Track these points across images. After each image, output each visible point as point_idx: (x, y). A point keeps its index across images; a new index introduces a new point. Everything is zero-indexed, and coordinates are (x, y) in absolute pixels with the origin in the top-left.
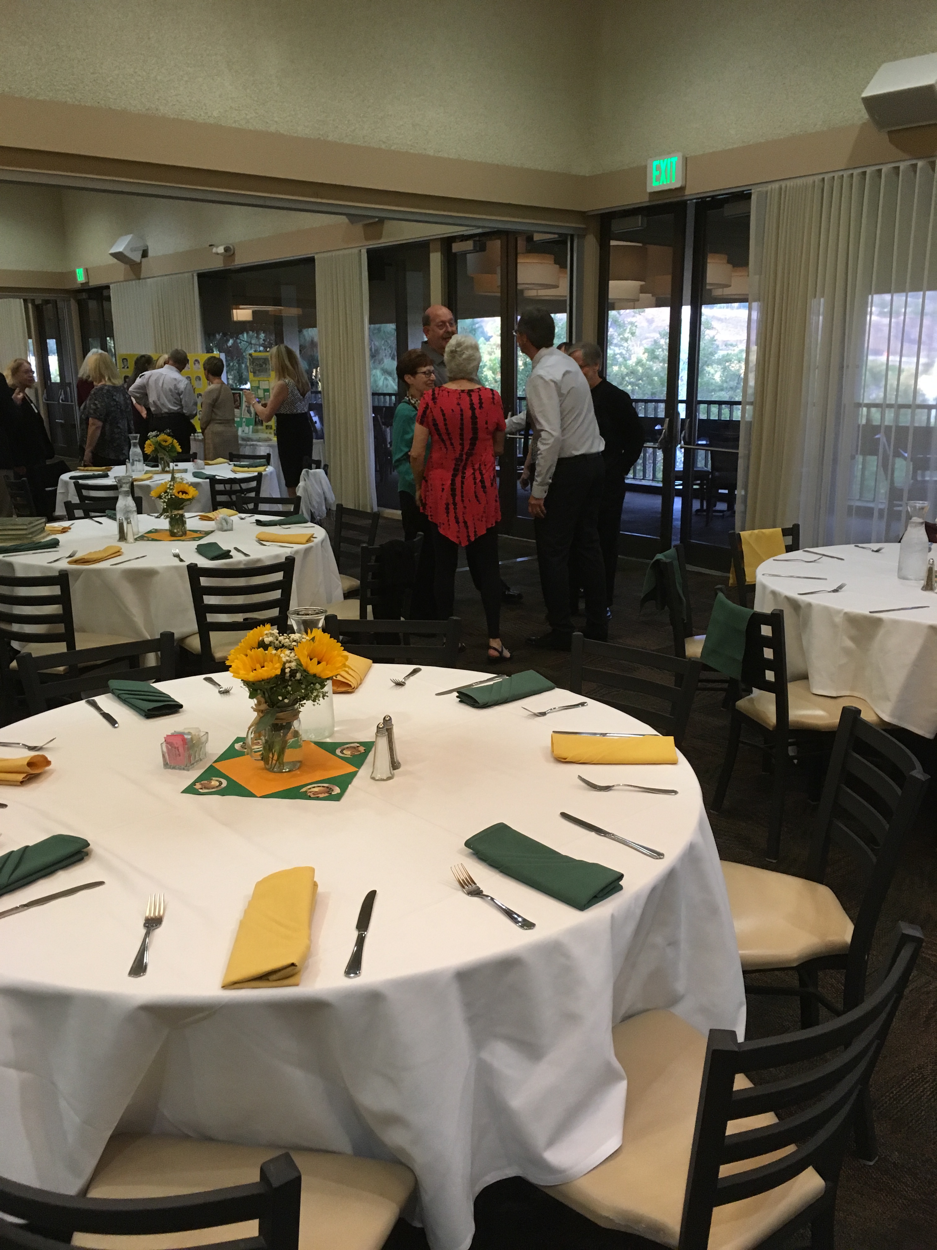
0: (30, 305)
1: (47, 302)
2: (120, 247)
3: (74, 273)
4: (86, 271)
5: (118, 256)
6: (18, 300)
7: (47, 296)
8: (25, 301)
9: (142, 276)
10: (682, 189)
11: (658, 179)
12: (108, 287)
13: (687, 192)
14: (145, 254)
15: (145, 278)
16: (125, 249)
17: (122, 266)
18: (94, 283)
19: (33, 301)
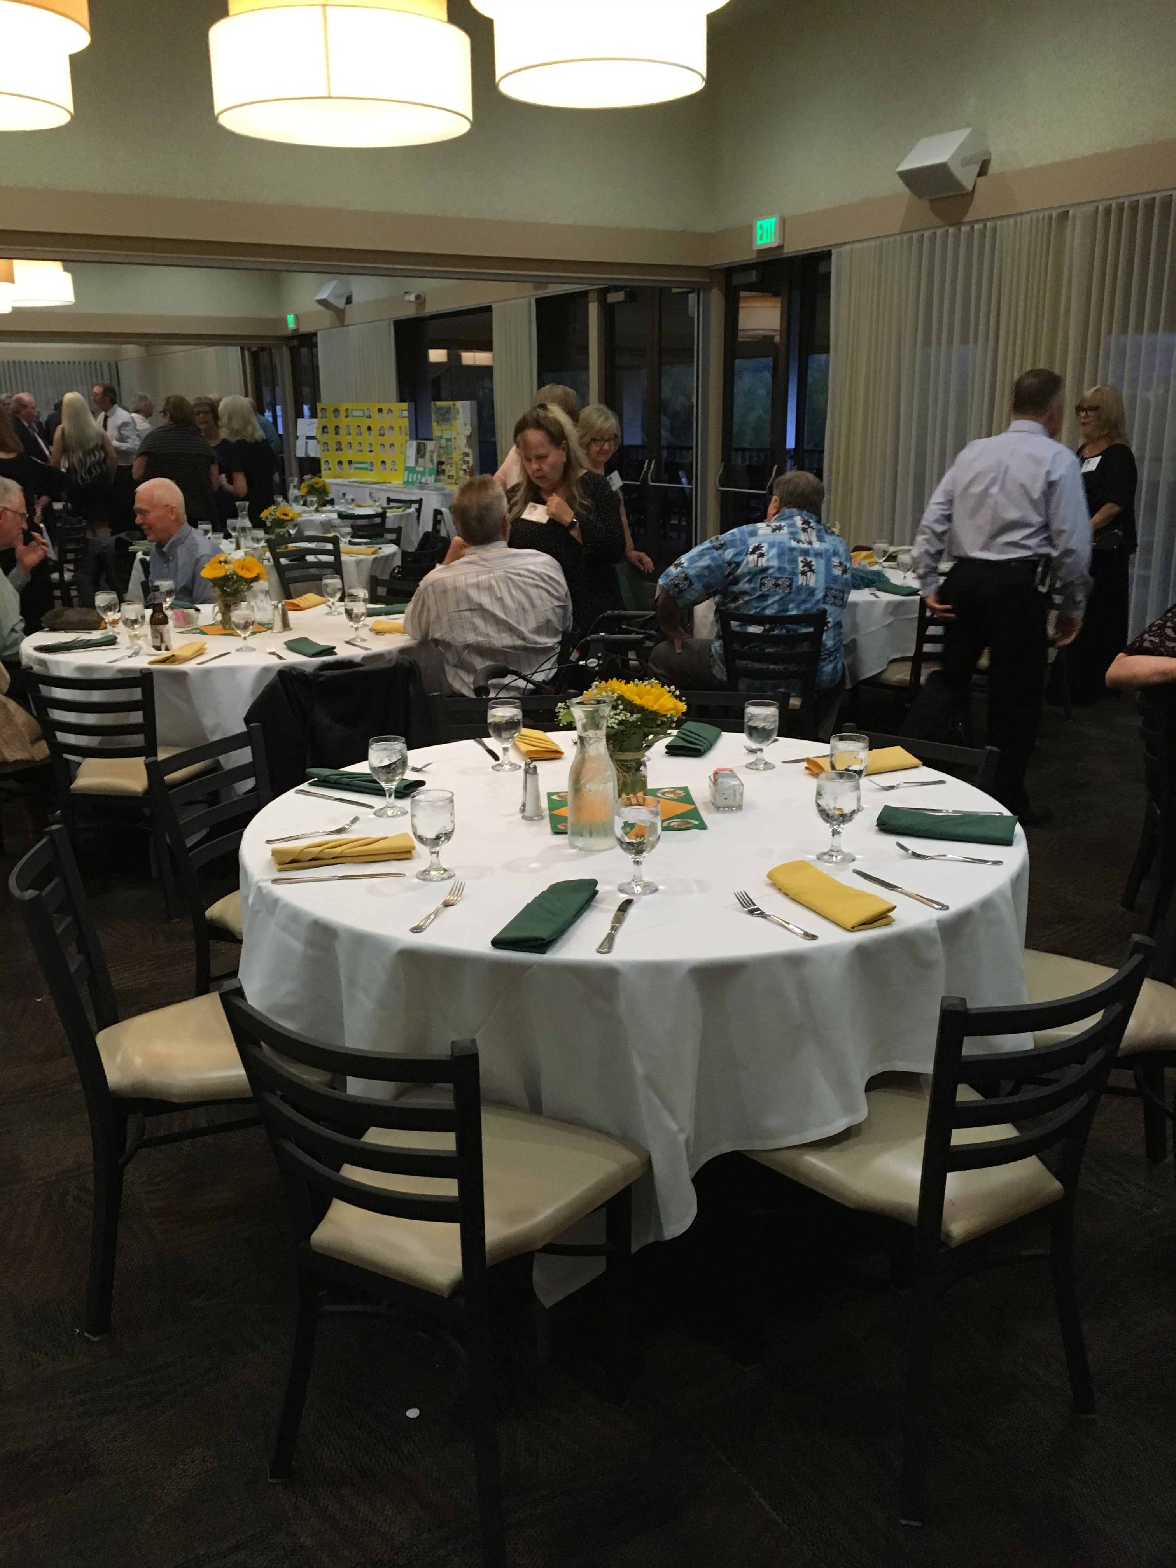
0: (246, 353)
1: (262, 349)
2: (324, 295)
3: (285, 320)
4: (297, 318)
5: (323, 303)
6: (235, 347)
7: (261, 343)
8: (242, 348)
9: (346, 323)
10: (780, 248)
11: (761, 238)
12: (315, 334)
13: (786, 250)
14: (349, 301)
15: (348, 326)
16: (329, 295)
17: (328, 313)
18: (304, 329)
19: (249, 349)
